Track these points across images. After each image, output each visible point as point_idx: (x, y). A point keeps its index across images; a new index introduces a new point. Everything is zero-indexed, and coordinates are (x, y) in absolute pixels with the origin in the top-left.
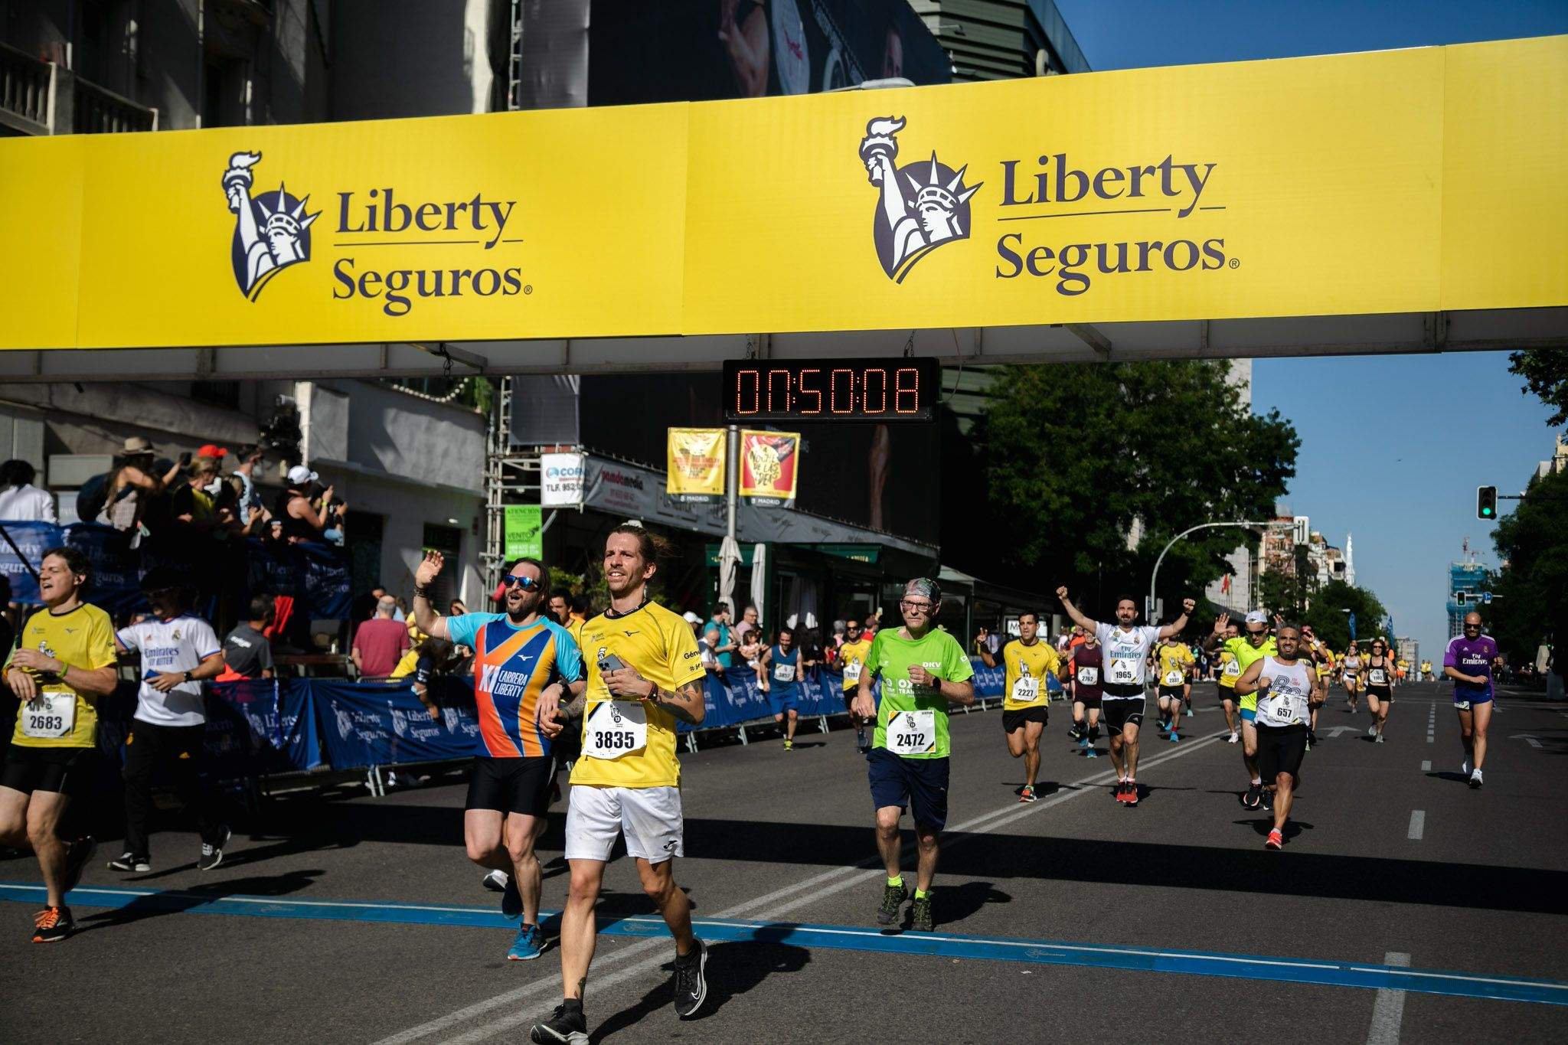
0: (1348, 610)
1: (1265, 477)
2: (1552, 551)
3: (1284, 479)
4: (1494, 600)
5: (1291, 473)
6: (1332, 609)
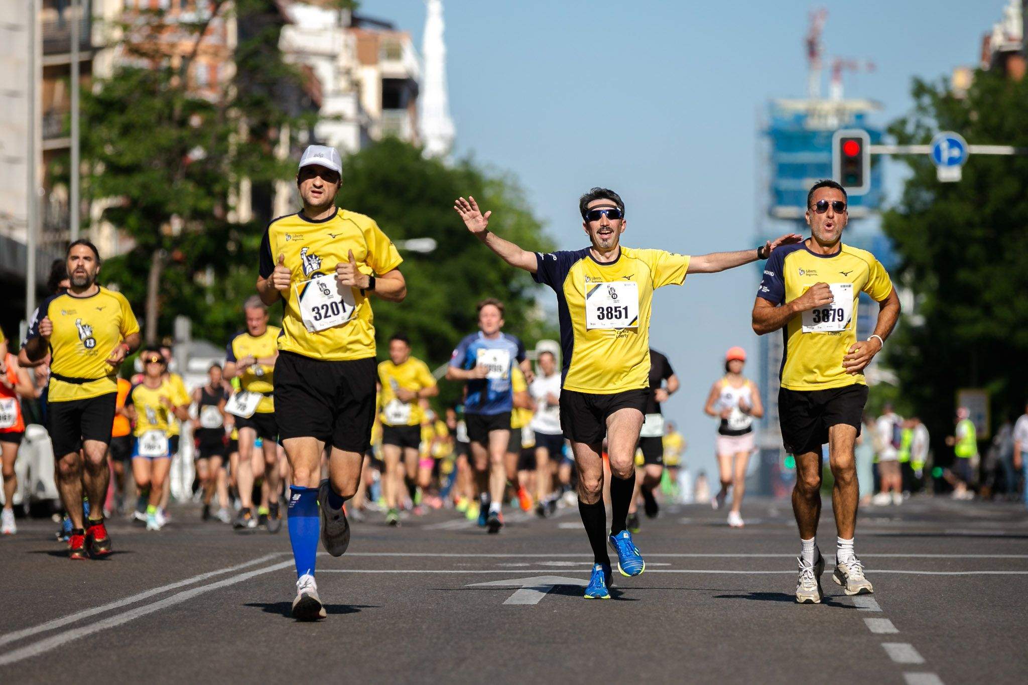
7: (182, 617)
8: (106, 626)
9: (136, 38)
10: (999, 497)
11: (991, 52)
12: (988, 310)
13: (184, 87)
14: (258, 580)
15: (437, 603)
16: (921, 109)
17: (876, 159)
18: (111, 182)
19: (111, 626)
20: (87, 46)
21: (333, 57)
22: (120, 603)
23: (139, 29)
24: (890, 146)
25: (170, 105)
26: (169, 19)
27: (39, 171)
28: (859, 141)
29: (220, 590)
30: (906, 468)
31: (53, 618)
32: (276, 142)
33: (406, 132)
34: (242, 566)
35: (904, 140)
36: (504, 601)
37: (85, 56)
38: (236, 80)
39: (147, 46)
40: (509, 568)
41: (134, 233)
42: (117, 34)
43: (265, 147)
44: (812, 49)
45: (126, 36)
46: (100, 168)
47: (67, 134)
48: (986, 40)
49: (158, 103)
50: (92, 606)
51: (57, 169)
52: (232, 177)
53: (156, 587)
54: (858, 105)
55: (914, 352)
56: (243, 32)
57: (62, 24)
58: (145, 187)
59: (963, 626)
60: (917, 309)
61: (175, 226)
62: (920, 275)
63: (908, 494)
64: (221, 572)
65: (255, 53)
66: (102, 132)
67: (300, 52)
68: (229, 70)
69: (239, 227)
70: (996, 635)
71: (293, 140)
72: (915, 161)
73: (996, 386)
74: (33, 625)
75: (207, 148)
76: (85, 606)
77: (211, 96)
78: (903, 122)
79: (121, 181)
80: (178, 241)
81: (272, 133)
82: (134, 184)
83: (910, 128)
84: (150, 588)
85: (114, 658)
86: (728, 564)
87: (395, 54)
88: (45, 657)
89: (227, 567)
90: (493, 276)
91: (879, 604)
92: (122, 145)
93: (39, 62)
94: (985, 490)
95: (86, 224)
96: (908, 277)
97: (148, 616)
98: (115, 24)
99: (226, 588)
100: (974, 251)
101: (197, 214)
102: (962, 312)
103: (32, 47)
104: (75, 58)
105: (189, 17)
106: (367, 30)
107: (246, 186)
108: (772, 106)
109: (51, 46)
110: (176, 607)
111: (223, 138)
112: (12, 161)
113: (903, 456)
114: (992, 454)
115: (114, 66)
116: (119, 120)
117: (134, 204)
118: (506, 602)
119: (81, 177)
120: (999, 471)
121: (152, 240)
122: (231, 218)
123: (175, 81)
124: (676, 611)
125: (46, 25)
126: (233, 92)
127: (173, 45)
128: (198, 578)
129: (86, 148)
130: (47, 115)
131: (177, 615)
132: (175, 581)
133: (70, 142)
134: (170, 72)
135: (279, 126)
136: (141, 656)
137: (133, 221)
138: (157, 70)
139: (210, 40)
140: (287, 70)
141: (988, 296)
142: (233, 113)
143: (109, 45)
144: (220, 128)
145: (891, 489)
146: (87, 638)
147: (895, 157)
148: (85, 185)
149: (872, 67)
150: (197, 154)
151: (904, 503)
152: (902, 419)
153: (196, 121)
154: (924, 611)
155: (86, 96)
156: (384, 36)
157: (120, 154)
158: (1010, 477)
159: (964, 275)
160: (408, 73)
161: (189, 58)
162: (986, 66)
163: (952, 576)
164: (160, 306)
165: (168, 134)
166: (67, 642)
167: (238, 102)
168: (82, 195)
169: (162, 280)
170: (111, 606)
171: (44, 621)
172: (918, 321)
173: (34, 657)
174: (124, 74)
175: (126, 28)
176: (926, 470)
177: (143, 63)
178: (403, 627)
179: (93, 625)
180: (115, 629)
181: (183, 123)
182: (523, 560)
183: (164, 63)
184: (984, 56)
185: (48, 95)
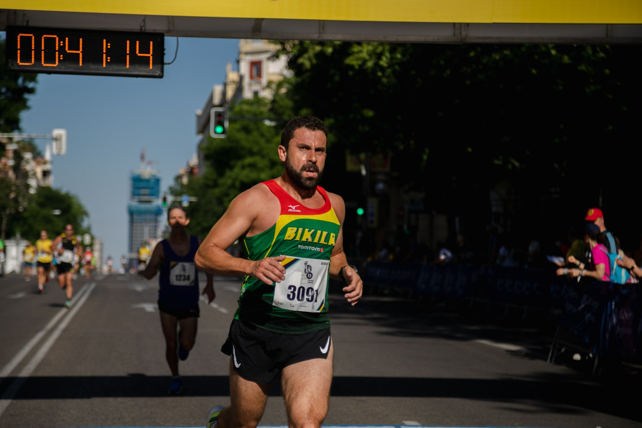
0: (57, 212)
1: (9, 94)
2: (248, 160)
3: (26, 96)
4: (191, 203)
5: (31, 91)
6: (45, 212)
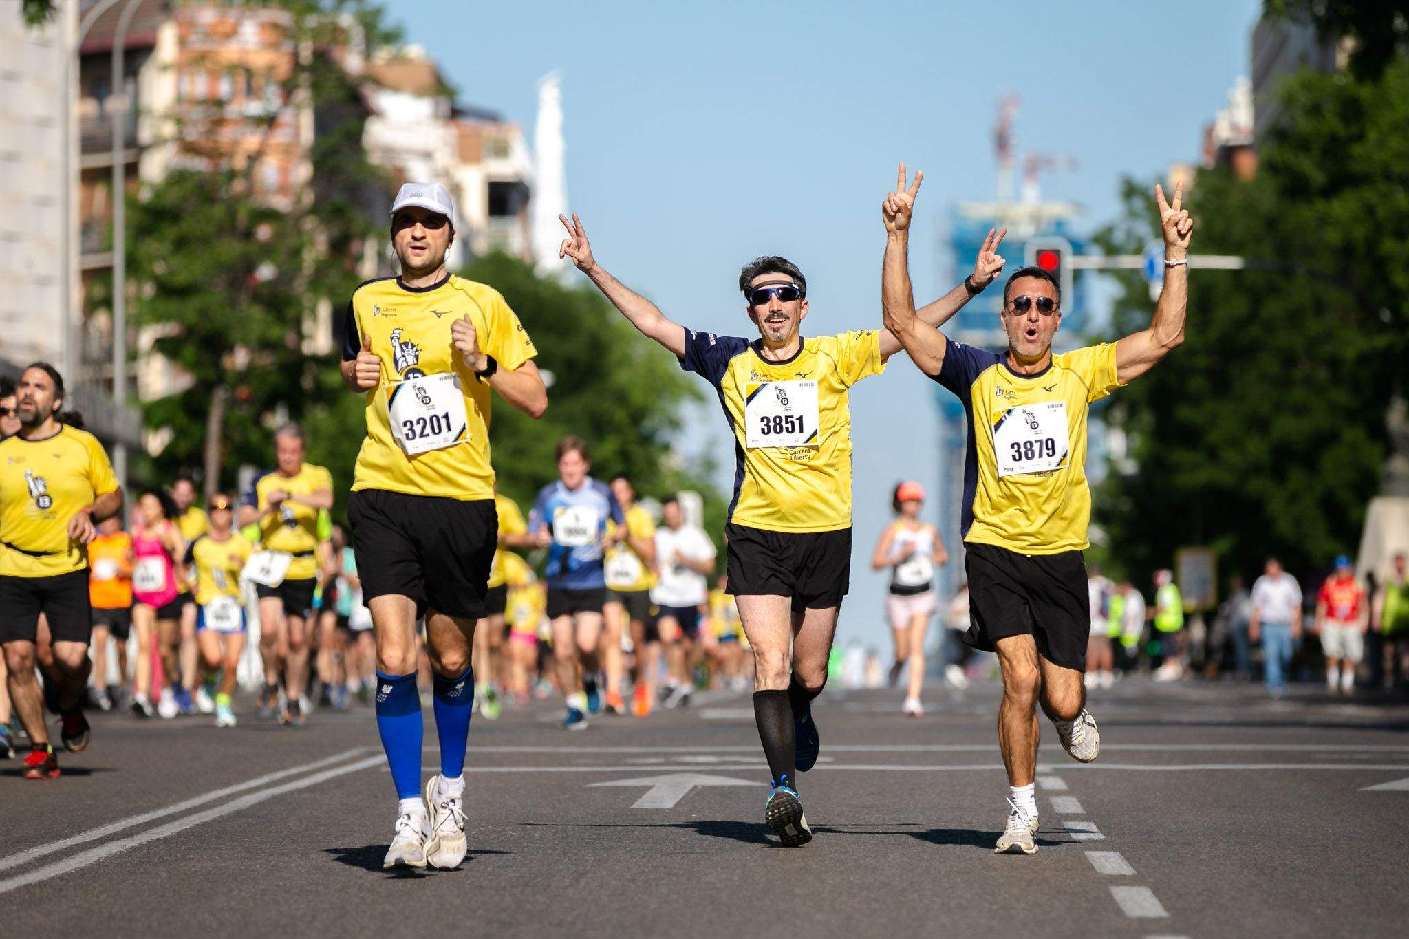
7: (246, 825)
8: (155, 837)
9: (193, 134)
10: (1228, 676)
11: (1217, 144)
12: (1213, 454)
13: (249, 192)
14: (339, 782)
15: (552, 808)
16: (1132, 214)
17: (1078, 275)
18: (164, 306)
19: (161, 836)
20: (132, 143)
21: (427, 155)
22: (172, 810)
23: (195, 123)
24: (1094, 259)
25: (232, 213)
26: (232, 111)
27: (77, 295)
28: (1057, 252)
29: (292, 793)
30: (1116, 643)
31: (91, 828)
32: (359, 258)
33: (515, 244)
34: (320, 764)
35: (1111, 250)
36: (633, 803)
37: (129, 156)
38: (313, 182)
39: (205, 143)
40: (640, 765)
41: (191, 367)
42: (169, 129)
43: (347, 264)
44: (1002, 143)
45: (180, 132)
46: (149, 290)
47: (109, 248)
48: (1209, 132)
49: (218, 212)
50: (138, 813)
51: (98, 291)
52: (307, 299)
53: (215, 789)
54: (1057, 209)
55: (1126, 506)
56: (322, 125)
57: (104, 118)
58: (203, 313)
59: (1182, 831)
60: (1130, 453)
61: (240, 358)
62: (1132, 412)
63: (1121, 675)
64: (294, 771)
65: (335, 151)
66: (152, 246)
67: (389, 151)
68: (303, 172)
69: (317, 360)
70: (1221, 840)
71: (381, 256)
72: (1125, 277)
73: (1223, 545)
74: (66, 836)
75: (278, 265)
76: (129, 813)
77: (281, 203)
78: (1109, 230)
79: (173, 305)
80: (244, 376)
81: (355, 247)
82: (191, 308)
83: (1119, 237)
84: (208, 790)
85: (164, 875)
86: (901, 758)
87: (502, 151)
88: (81, 873)
89: (300, 765)
90: (620, 415)
91: (1082, 804)
92: (177, 261)
93: (76, 164)
94: (1211, 668)
95: (133, 356)
96: (1119, 414)
97: (205, 825)
98: (166, 117)
99: (300, 791)
100: (1196, 383)
101: (266, 345)
102: (1182, 456)
103: (66, 145)
104: (118, 158)
105: (255, 108)
106: (469, 123)
107: (324, 310)
108: (954, 213)
109: (91, 143)
110: (239, 814)
111: (296, 253)
112: (43, 282)
113: (1112, 628)
114: (1219, 627)
115: (166, 168)
116: (171, 232)
117: (189, 333)
118: (635, 806)
119: (127, 301)
120: (1229, 645)
121: (211, 374)
122: (307, 348)
123: (239, 186)
124: (838, 815)
125: (84, 120)
126: (309, 198)
127: (236, 143)
128: (265, 779)
129: (133, 266)
130: (87, 228)
131: (240, 823)
132: (238, 782)
133: (111, 259)
134: (232, 175)
135: (363, 236)
136: (196, 871)
137: (189, 352)
138: (216, 172)
139: (280, 137)
140: (373, 172)
141: (1214, 437)
142: (309, 223)
143: (159, 142)
144: (292, 242)
145: (1099, 667)
146: (131, 851)
147: (1103, 271)
148: (133, 310)
149: (1074, 164)
150: (266, 272)
151: (1114, 684)
152: (1112, 584)
153: (264, 232)
154: (1135, 813)
155: (131, 203)
156: (489, 130)
157: (172, 273)
158: (1242, 653)
159: (1184, 413)
160: (517, 175)
161: (255, 158)
162: (1209, 162)
163: (1170, 772)
164: (223, 454)
165: (230, 249)
166: (108, 857)
167: (314, 210)
168: (127, 322)
169: (225, 424)
170: (162, 813)
171: (80, 832)
172: (1129, 467)
173: (67, 874)
174: (177, 177)
175: (179, 121)
176: (1142, 646)
177: (200, 164)
178: (512, 835)
179: (139, 836)
180: (166, 840)
181: (248, 235)
182: (656, 755)
183: (224, 165)
184: (1207, 151)
185: (87, 204)
